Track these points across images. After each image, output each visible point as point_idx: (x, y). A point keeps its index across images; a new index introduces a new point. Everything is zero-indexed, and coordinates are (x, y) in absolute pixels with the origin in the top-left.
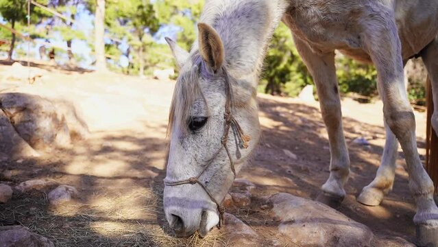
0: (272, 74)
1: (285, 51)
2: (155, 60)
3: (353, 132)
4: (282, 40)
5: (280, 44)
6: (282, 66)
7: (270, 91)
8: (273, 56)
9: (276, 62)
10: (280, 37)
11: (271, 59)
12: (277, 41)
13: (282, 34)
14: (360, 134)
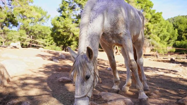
0: (65, 42)
1: (70, 33)
2: (10, 38)
3: (105, 65)
4: (69, 28)
5: (68, 30)
6: (69, 39)
7: (65, 49)
8: (66, 35)
9: (66, 37)
10: (68, 27)
11: (64, 36)
12: (67, 29)
13: (68, 26)
14: (108, 66)
